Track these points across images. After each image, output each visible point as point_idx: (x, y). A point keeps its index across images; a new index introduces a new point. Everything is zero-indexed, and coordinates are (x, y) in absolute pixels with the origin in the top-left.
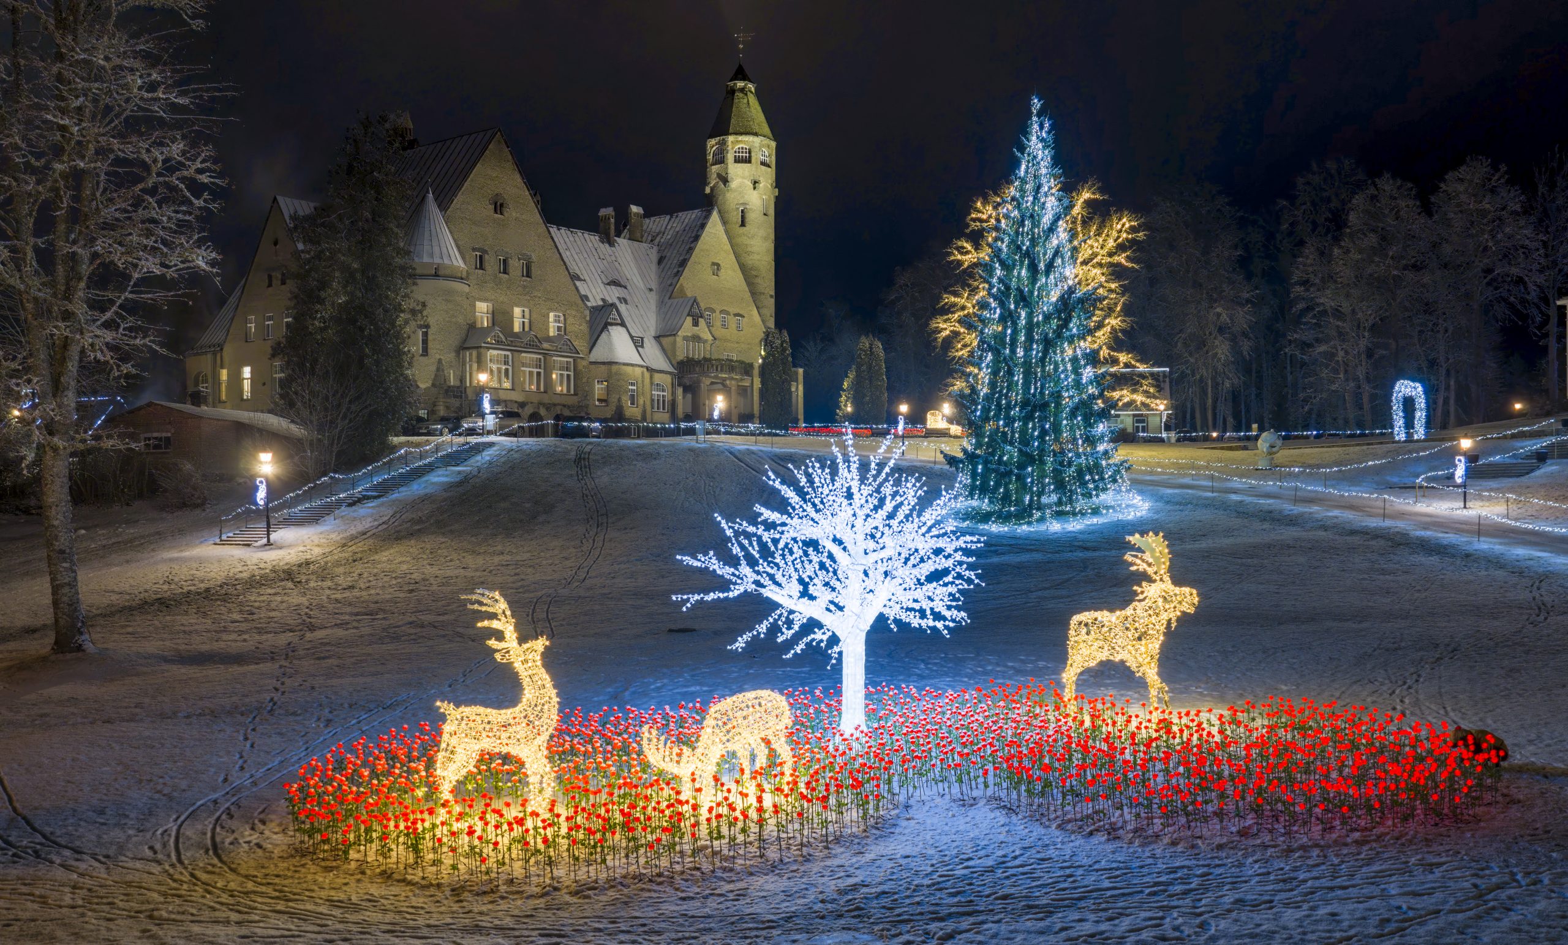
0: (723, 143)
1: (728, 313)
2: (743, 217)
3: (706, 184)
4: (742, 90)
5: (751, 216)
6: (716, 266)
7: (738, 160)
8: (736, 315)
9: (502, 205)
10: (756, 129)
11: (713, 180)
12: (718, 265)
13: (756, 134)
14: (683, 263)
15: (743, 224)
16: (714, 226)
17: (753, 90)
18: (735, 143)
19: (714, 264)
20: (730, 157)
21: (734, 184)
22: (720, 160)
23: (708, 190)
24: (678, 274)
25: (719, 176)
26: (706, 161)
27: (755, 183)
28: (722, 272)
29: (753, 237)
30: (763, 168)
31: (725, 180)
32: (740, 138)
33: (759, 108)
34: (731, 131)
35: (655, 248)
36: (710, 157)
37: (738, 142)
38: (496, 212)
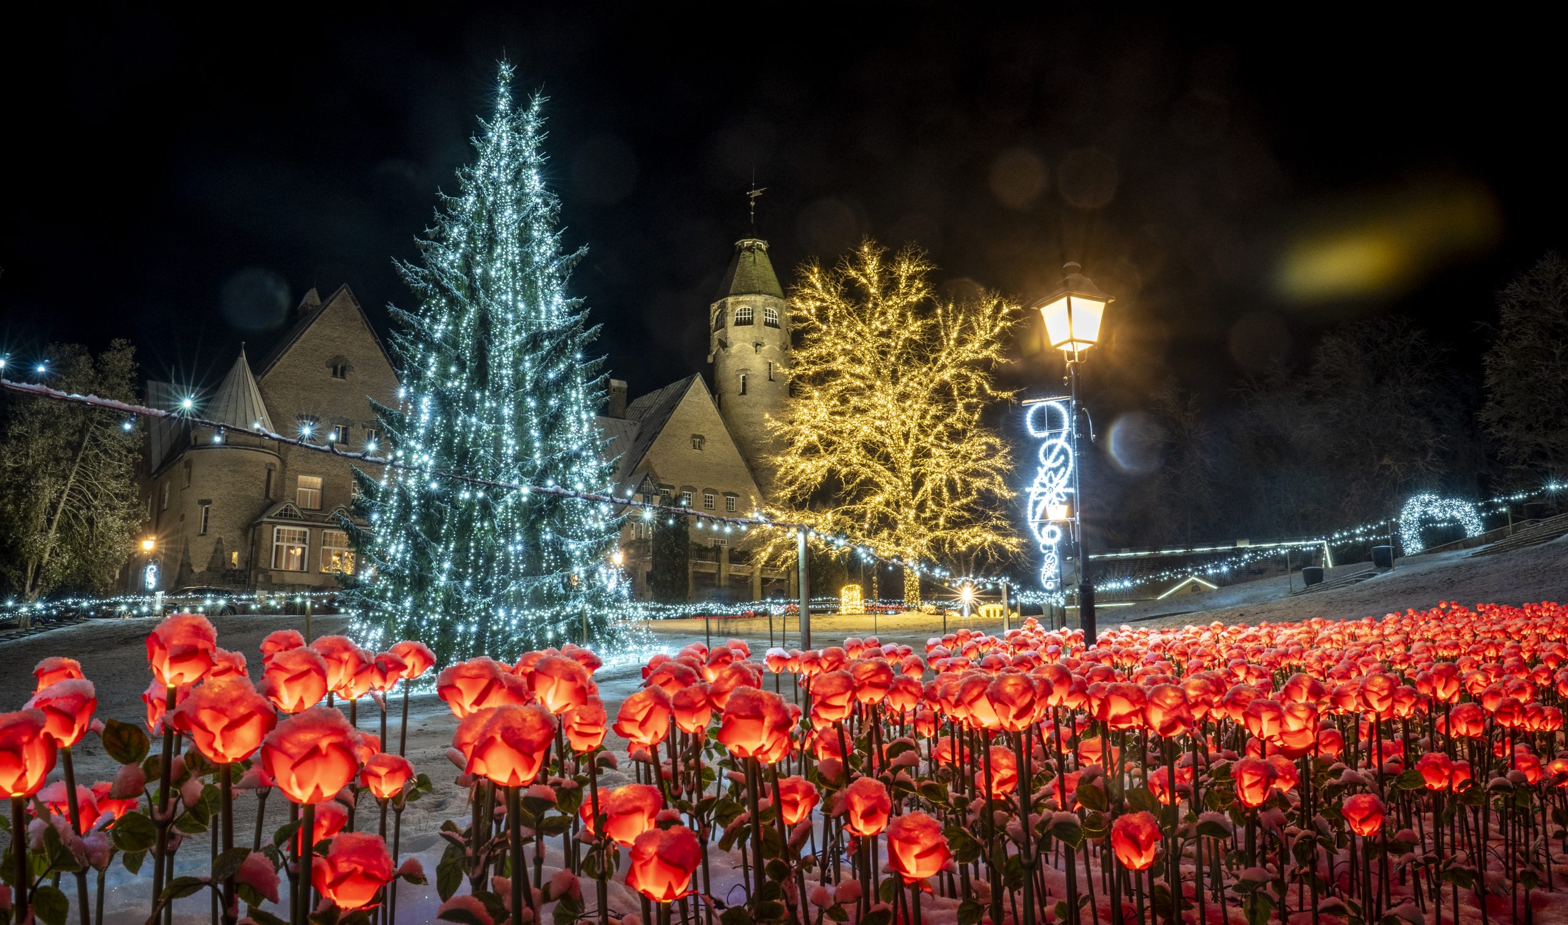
0: (724, 307)
1: (715, 492)
2: (744, 384)
3: (709, 352)
4: (750, 249)
5: (753, 383)
6: (698, 441)
7: (738, 323)
8: (725, 494)
9: (343, 369)
10: (759, 286)
11: (715, 347)
12: (701, 437)
13: (759, 293)
14: (653, 438)
15: (744, 393)
16: (697, 391)
17: (763, 247)
18: (737, 305)
19: (695, 436)
20: (730, 320)
21: (734, 349)
22: (721, 324)
23: (710, 359)
24: (648, 448)
25: (720, 342)
26: (709, 327)
27: (757, 345)
28: (707, 446)
29: (754, 406)
30: (768, 329)
31: (724, 345)
32: (741, 298)
33: (769, 266)
34: (731, 291)
35: (637, 425)
36: (713, 323)
37: (738, 303)
38: (335, 374)
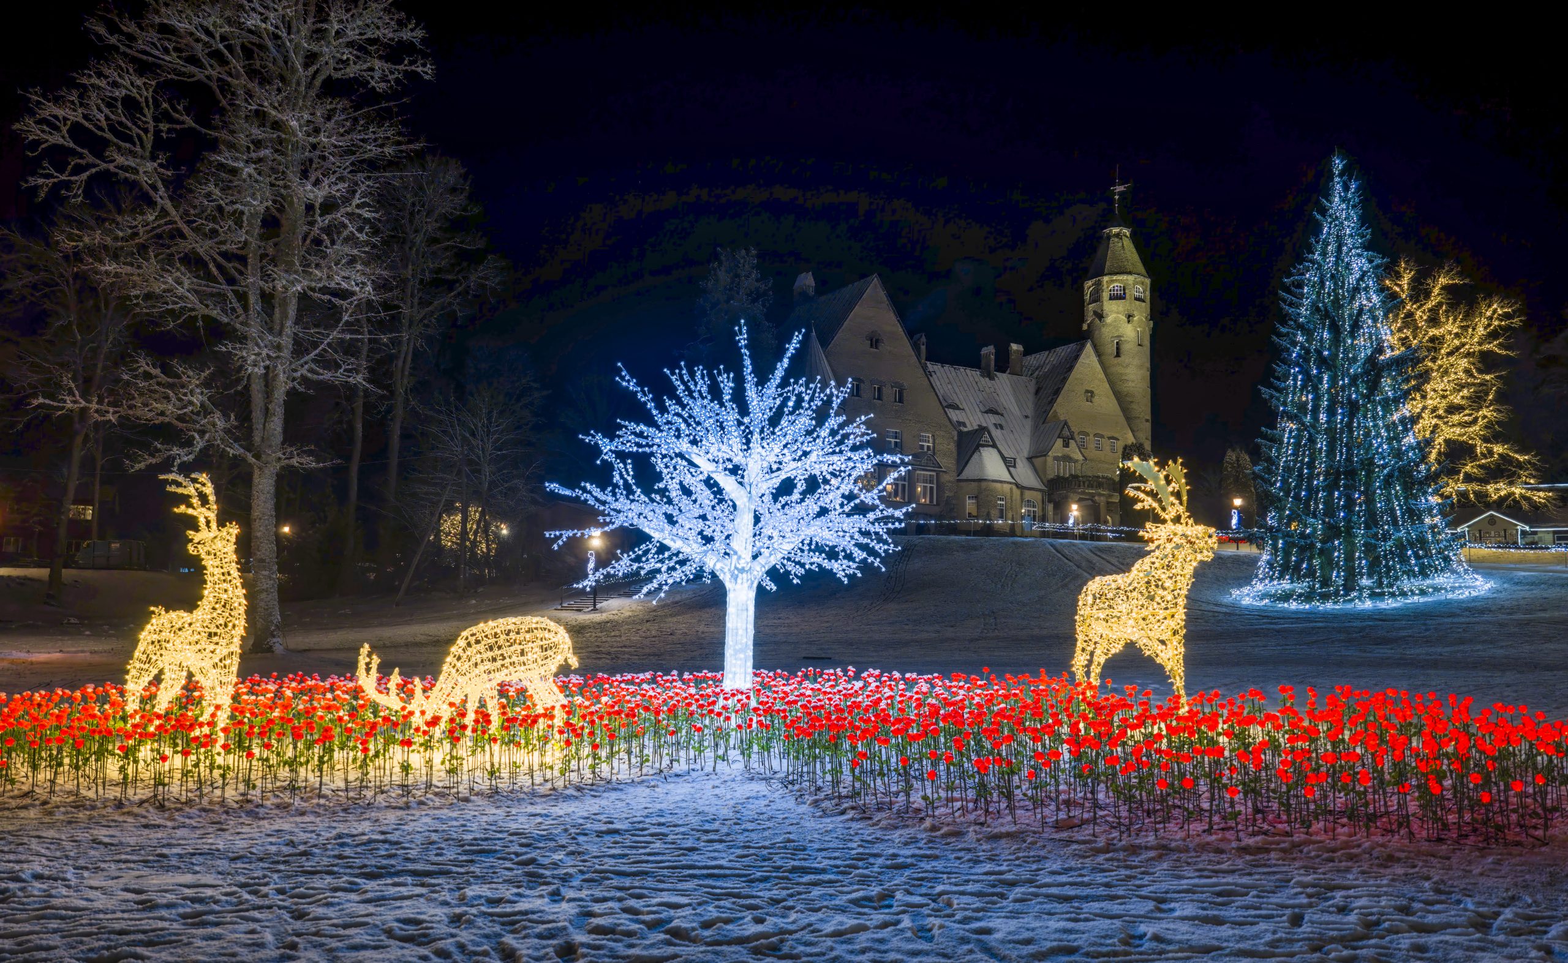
0: (1099, 284)
1: (1102, 436)
2: (1118, 349)
3: (1083, 320)
4: (1117, 235)
5: (1125, 347)
6: (1090, 395)
7: (1111, 299)
8: (1110, 438)
9: (877, 341)
10: (1130, 268)
11: (1090, 317)
12: (1092, 392)
13: (1130, 273)
14: (1057, 392)
15: (1118, 355)
16: (1088, 358)
17: (1128, 234)
18: (1111, 283)
19: (1087, 391)
20: (1105, 295)
21: (1109, 320)
22: (1096, 298)
23: (1085, 327)
24: (1052, 402)
25: (1095, 313)
26: (1083, 301)
27: (1129, 317)
28: (1096, 399)
29: (1127, 366)
30: (1137, 303)
31: (1100, 316)
32: (1115, 278)
33: (1134, 250)
34: (1106, 271)
35: (1034, 381)
36: (1087, 297)
37: (1113, 281)
38: (871, 346)
